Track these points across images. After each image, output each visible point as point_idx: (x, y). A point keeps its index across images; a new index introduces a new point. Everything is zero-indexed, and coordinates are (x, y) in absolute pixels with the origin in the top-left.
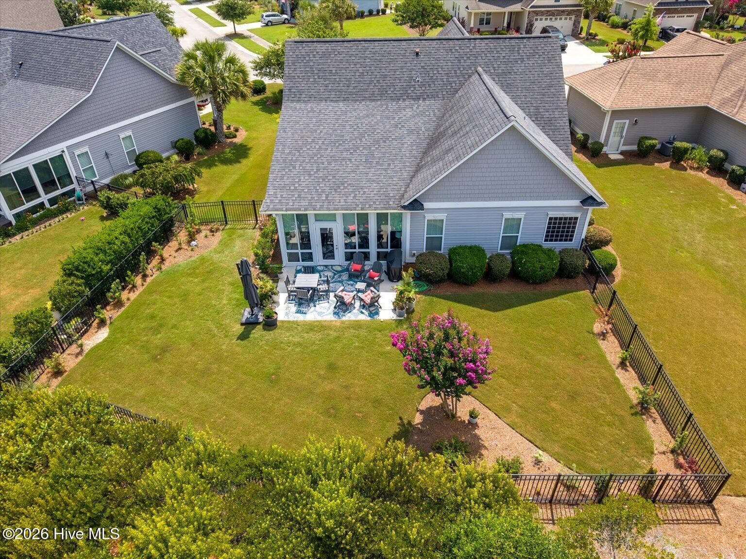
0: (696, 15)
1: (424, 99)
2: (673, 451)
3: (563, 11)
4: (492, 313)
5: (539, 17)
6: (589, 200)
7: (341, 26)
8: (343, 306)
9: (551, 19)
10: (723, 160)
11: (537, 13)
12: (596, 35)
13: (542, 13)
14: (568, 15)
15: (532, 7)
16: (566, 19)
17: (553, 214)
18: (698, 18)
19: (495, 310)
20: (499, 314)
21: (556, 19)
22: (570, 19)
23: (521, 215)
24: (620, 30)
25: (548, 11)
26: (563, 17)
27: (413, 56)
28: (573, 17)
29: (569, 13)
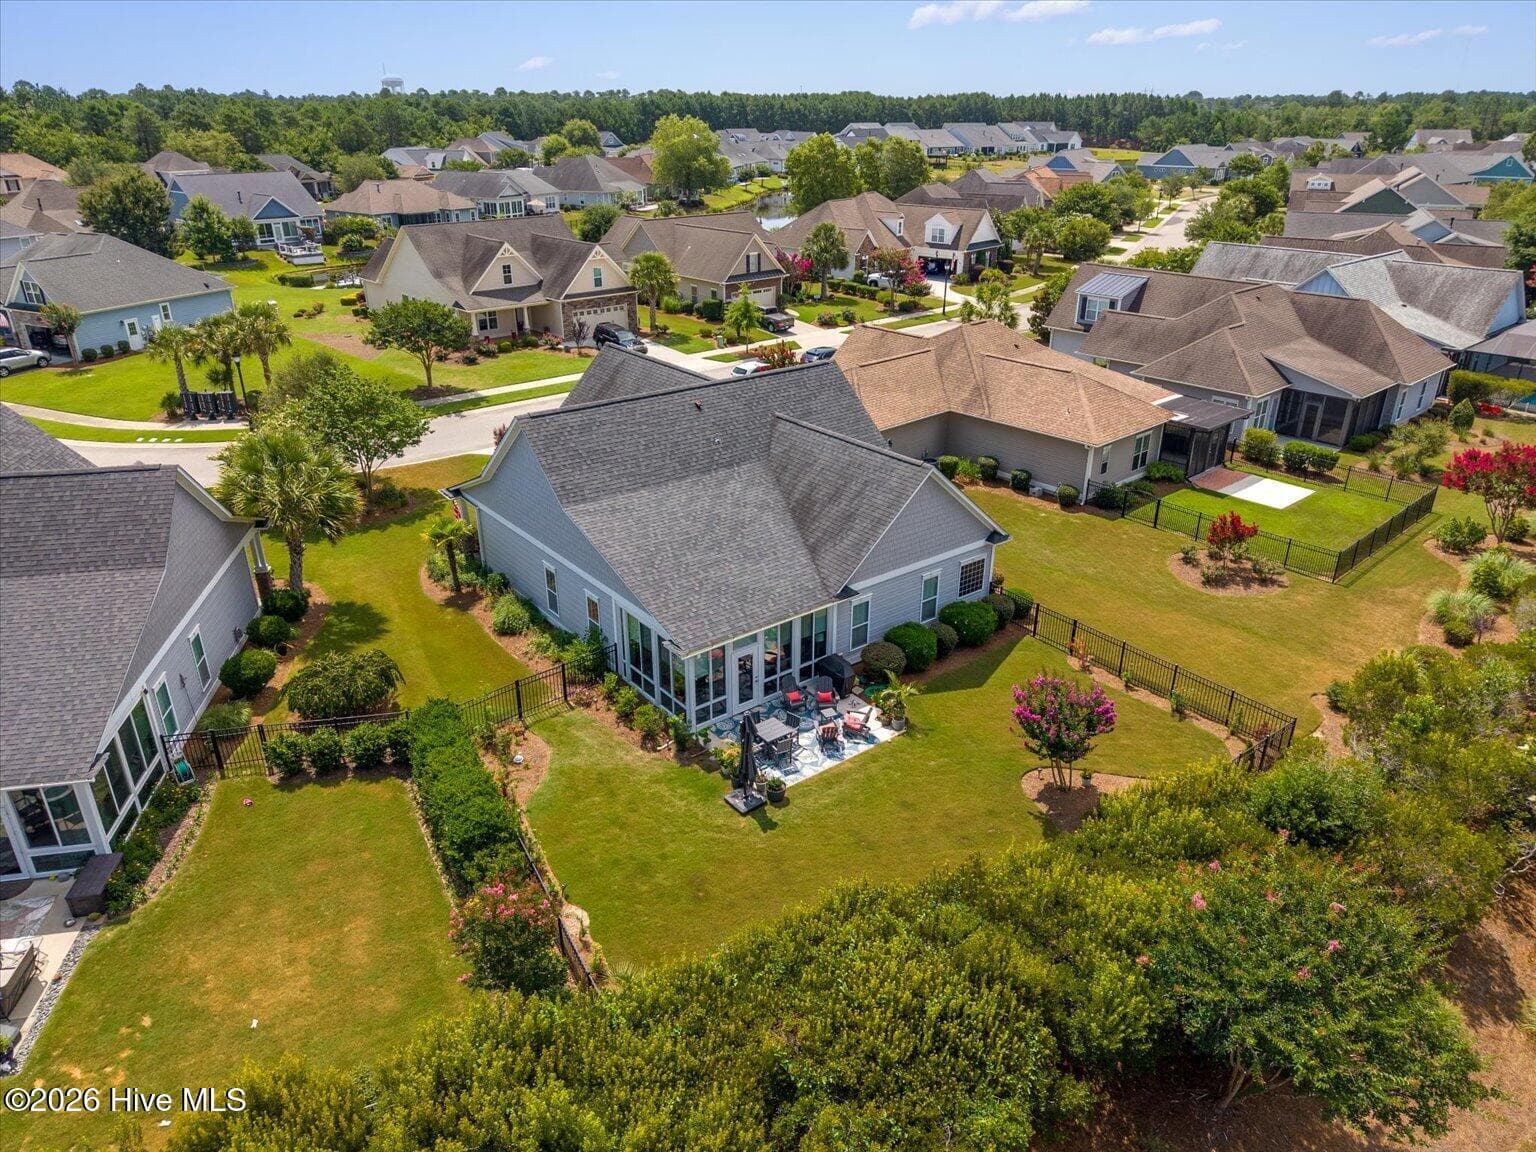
0: (773, 288)
1: (738, 464)
2: (1233, 734)
3: (610, 299)
4: (977, 689)
5: (578, 311)
6: (993, 537)
7: (265, 363)
8: (828, 743)
9: (595, 312)
10: (996, 468)
11: (574, 305)
12: (666, 328)
13: (582, 305)
14: (617, 303)
15: (567, 297)
16: (616, 309)
17: (965, 562)
18: (778, 291)
19: (980, 685)
20: (985, 687)
21: (602, 311)
22: (622, 309)
23: (937, 572)
24: (683, 315)
25: (589, 301)
26: (612, 307)
27: (695, 411)
28: (625, 306)
29: (619, 301)
